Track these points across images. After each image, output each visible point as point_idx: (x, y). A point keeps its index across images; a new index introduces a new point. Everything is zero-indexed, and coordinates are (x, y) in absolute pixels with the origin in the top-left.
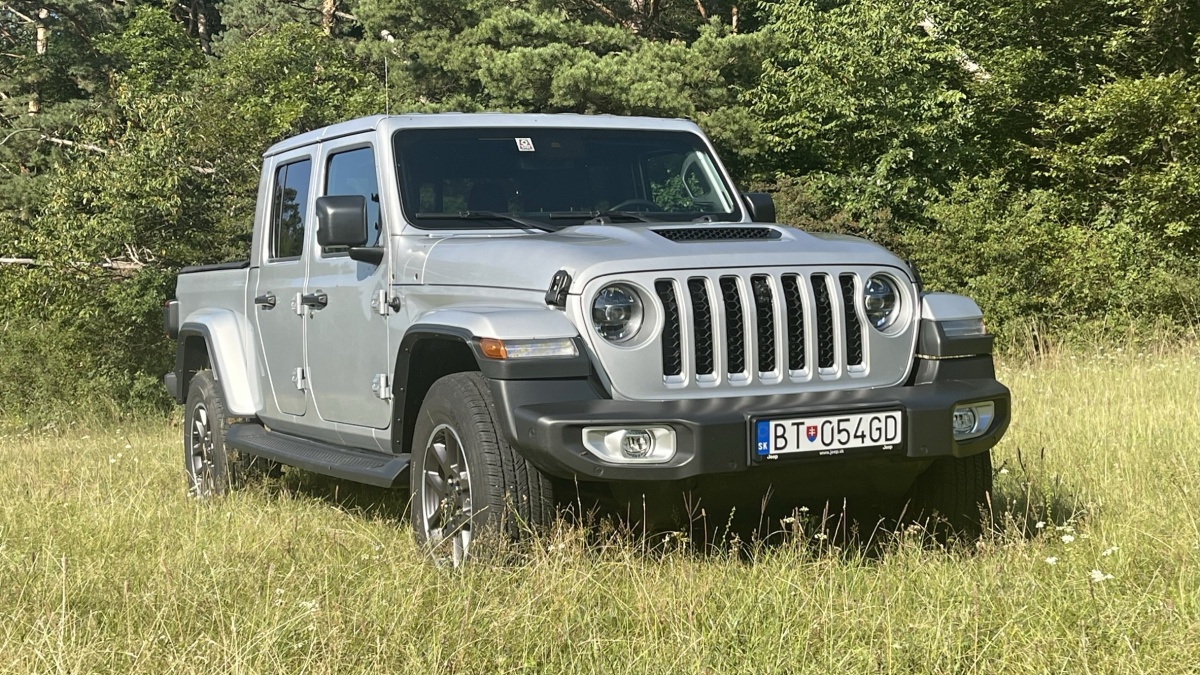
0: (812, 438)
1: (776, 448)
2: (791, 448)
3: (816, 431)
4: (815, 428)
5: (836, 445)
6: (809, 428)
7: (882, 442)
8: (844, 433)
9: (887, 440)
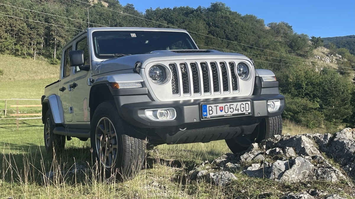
0: (221, 111)
1: (209, 114)
3: (223, 108)
4: (222, 107)
5: (229, 113)
6: (220, 107)
7: (244, 112)
8: (232, 109)
9: (246, 111)
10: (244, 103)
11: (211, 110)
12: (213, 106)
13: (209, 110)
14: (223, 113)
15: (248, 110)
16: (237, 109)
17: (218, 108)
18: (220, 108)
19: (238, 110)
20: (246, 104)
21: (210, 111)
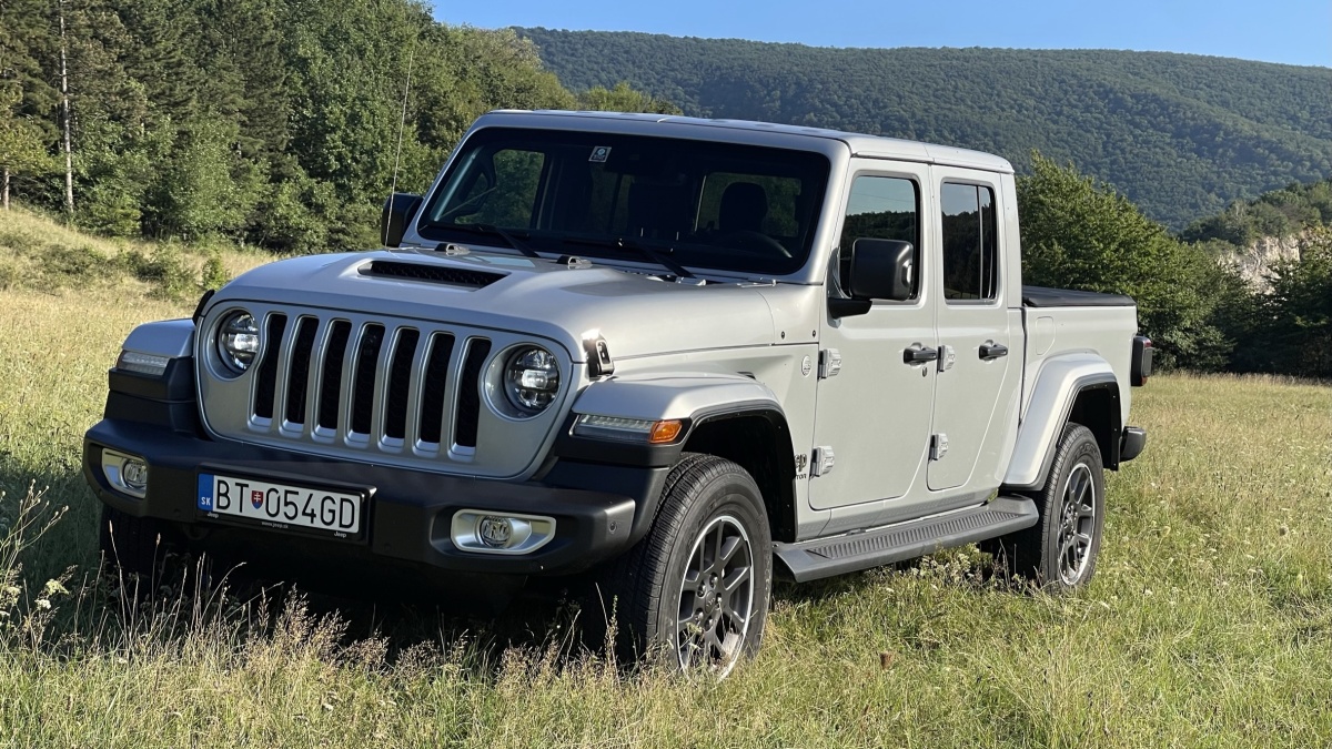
0: (257, 505)
1: (219, 507)
2: (233, 510)
3: (262, 497)
4: (261, 494)
5: (281, 518)
6: (254, 493)
8: (291, 507)
9: (341, 525)
10: (337, 497)
11: (225, 495)
12: (231, 481)
13: (219, 494)
14: (260, 514)
15: (347, 524)
16: (308, 511)
17: (247, 492)
18: (253, 496)
19: (313, 515)
20: (342, 500)
21: (221, 498)
